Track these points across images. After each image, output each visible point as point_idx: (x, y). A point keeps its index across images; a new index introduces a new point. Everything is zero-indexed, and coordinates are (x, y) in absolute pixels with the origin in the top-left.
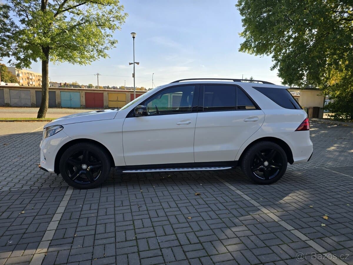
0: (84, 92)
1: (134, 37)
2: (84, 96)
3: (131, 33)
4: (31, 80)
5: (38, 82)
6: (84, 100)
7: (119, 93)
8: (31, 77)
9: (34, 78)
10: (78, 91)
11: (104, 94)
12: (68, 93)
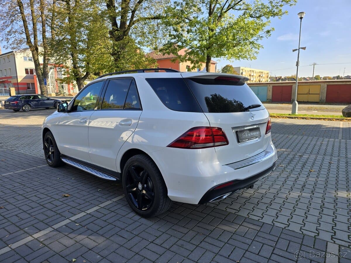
0: (271, 85)
1: (301, 18)
2: (271, 90)
3: (298, 14)
4: (252, 77)
5: (259, 78)
6: (270, 94)
7: (311, 84)
8: (252, 74)
9: (255, 74)
10: (266, 85)
11: (293, 87)
12: (257, 87)
